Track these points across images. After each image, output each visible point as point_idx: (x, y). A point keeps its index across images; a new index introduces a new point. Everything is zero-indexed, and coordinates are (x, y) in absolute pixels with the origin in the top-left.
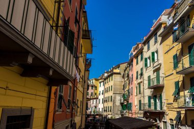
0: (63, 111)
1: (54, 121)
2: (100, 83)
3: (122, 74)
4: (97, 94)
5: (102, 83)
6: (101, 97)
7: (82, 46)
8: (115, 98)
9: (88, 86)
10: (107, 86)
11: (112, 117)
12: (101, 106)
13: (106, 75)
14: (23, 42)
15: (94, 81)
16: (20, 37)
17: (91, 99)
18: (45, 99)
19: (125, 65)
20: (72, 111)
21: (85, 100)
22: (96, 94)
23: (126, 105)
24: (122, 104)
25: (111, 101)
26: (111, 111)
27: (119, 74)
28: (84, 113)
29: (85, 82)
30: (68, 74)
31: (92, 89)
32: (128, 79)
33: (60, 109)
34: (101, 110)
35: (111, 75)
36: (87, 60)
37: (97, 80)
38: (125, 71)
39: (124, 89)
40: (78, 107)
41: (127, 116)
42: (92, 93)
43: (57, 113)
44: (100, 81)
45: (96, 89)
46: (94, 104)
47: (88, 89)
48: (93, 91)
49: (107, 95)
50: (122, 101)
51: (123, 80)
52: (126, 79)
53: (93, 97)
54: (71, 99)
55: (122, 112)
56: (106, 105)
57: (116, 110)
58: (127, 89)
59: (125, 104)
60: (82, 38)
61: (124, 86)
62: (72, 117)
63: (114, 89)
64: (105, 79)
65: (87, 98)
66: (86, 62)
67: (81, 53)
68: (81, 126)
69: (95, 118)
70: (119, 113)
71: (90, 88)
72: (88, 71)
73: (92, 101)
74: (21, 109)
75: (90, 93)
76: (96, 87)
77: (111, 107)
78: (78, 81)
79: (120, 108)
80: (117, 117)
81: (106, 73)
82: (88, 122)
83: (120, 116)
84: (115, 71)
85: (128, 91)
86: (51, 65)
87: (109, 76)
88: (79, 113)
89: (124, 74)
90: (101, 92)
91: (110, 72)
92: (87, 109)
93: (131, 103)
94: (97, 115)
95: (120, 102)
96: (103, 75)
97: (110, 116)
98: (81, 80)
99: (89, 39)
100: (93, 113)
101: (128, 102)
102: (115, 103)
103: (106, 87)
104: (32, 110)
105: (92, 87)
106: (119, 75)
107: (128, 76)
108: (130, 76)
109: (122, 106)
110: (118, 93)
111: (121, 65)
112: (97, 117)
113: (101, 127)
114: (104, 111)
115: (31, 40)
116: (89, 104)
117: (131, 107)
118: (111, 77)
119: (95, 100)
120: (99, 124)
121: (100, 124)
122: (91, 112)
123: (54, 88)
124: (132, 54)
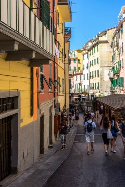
0: (46, 91)
1: (38, 102)
2: (84, 55)
3: (110, 42)
4: (81, 69)
5: (86, 55)
6: (86, 72)
7: (58, 14)
8: (103, 72)
9: (69, 60)
10: (92, 58)
11: (100, 95)
12: (86, 83)
13: (90, 44)
14: (11, 33)
15: (76, 52)
16: (8, 30)
17: (74, 75)
18: (28, 80)
19: (113, 31)
20: (55, 90)
21: (67, 76)
22: (79, 68)
23: (116, 81)
24: (111, 79)
25: (98, 76)
26: (98, 88)
27: (107, 42)
28: (67, 91)
29: (65, 57)
30: (49, 54)
31: (74, 63)
32: (117, 48)
33: (43, 89)
34: (86, 87)
35: (97, 44)
36: (65, 29)
37: (79, 51)
38: (113, 39)
39: (112, 61)
40: (60, 85)
41: (118, 93)
42: (74, 68)
43: (40, 93)
44: (83, 52)
45: (79, 63)
46: (79, 81)
47: (69, 64)
48: (75, 65)
49: (92, 69)
50: (112, 76)
51: (111, 50)
52: (115, 49)
53: (77, 73)
54: (52, 78)
55: (111, 89)
56: (92, 81)
57: (105, 87)
58: (116, 61)
59: (116, 78)
60: (58, 4)
61: (113, 57)
62: (55, 97)
63: (101, 61)
64: (89, 50)
65: (70, 75)
66: (65, 32)
67: (58, 23)
68: (65, 106)
69: (80, 96)
70: (109, 89)
71: (72, 62)
72: (68, 42)
73: (75, 77)
74: (9, 92)
75: (72, 69)
76: (79, 60)
77: (98, 83)
78: (58, 57)
79: (110, 84)
80: (107, 94)
81: (90, 42)
82: (73, 102)
83: (110, 94)
84: (101, 39)
85: (118, 63)
86: (33, 48)
87: (94, 46)
88: (61, 93)
89: (112, 43)
90: (86, 66)
91: (95, 41)
92: (70, 87)
93: (122, 78)
94: (83, 93)
95: (108, 77)
96: (87, 44)
97: (97, 95)
98: (61, 55)
99: (67, 4)
100: (77, 92)
101: (118, 76)
102: (103, 78)
103: (91, 60)
104: (18, 92)
105: (74, 60)
106: (106, 44)
107: (117, 45)
108: (120, 44)
109: (112, 82)
110: (106, 66)
111: (108, 32)
112: (82, 95)
113: (88, 106)
114: (91, 88)
115: (15, 29)
116: (72, 81)
117: (122, 82)
118: (96, 47)
119: (79, 76)
120: (85, 104)
121: (87, 103)
122: (74, 90)
123: (35, 69)
124: (121, 16)
